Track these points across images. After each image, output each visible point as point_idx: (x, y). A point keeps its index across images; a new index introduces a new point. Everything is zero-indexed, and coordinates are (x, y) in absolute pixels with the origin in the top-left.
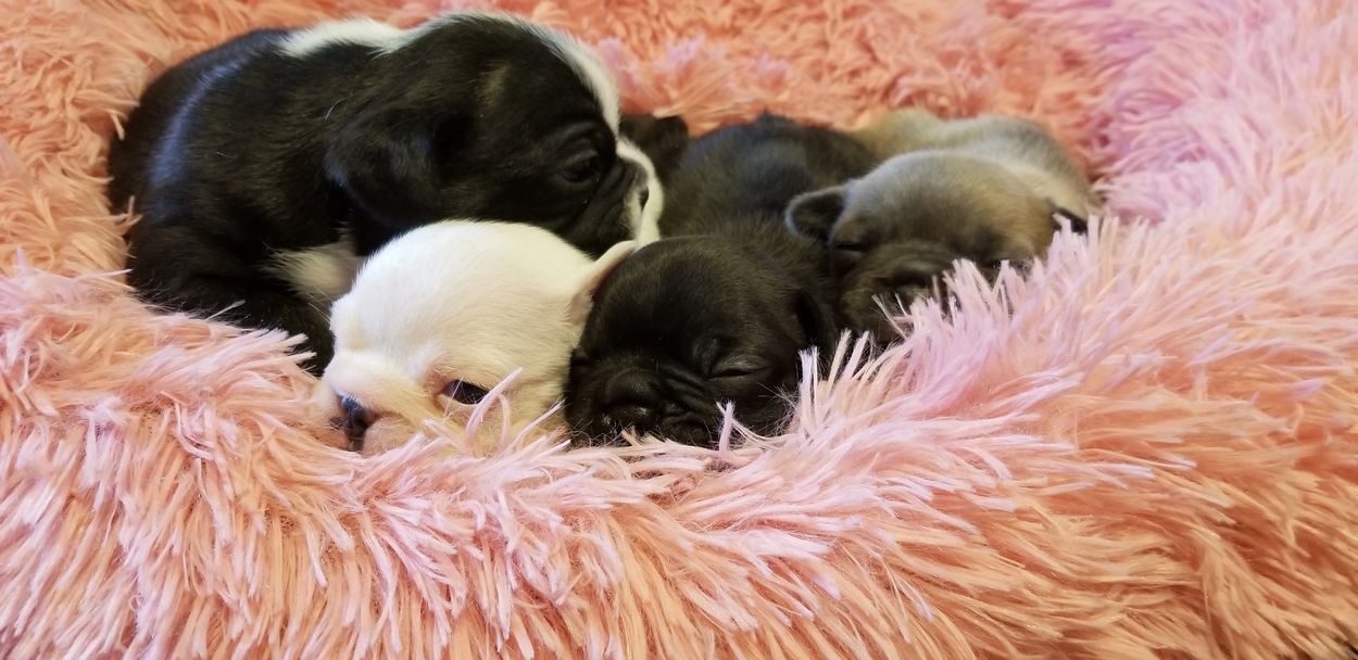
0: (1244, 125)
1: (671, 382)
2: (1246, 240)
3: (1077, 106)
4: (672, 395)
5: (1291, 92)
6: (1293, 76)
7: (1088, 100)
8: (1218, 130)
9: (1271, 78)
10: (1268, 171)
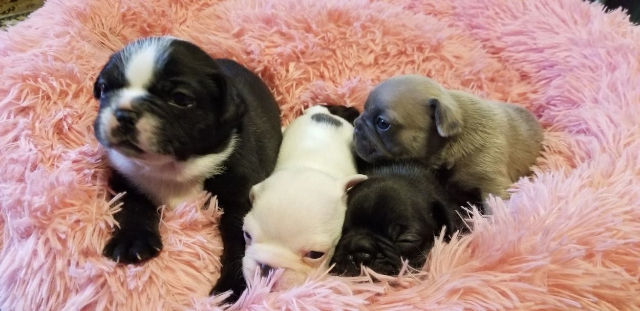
0: (608, 120)
1: (380, 244)
2: (612, 179)
3: (527, 99)
4: (381, 250)
5: (628, 104)
6: (628, 97)
7: (533, 96)
8: (596, 121)
9: (618, 96)
10: (619, 143)
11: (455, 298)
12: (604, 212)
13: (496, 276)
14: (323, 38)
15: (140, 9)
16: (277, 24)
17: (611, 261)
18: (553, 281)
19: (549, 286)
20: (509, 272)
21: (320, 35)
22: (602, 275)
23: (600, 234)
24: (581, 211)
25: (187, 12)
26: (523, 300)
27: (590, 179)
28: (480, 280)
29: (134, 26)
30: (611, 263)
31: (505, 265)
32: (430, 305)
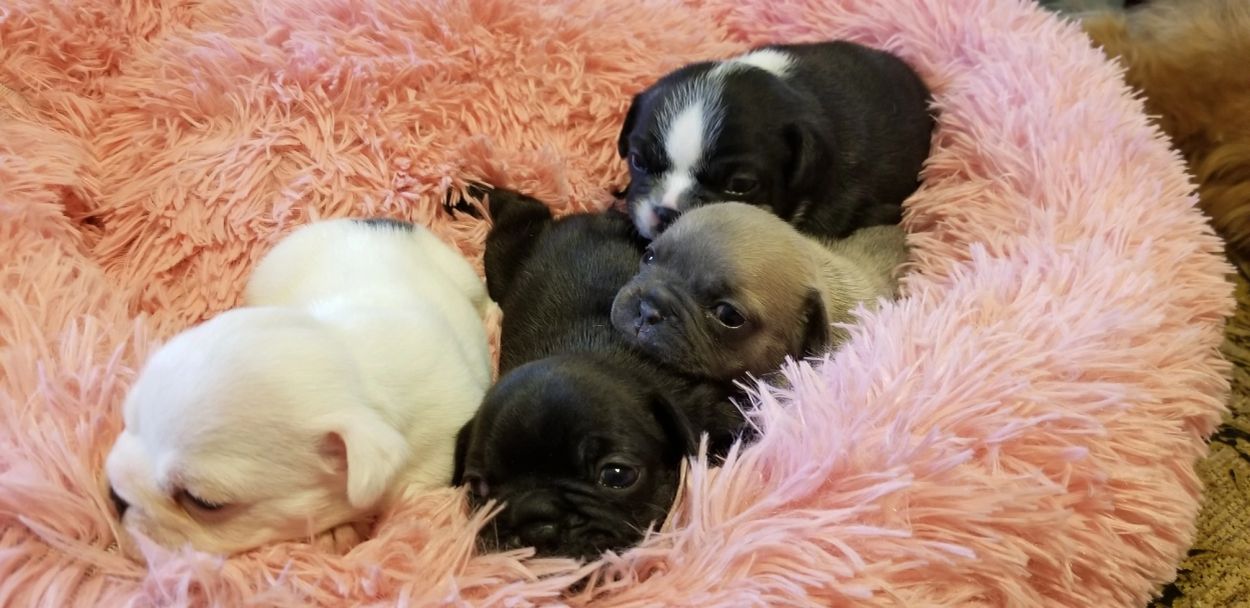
1: (570, 496)
2: (1015, 305)
4: (573, 509)
6: (1045, 153)
11: (743, 575)
12: (999, 369)
13: (815, 518)
14: (466, 55)
15: (41, 13)
16: (364, 20)
17: (1015, 456)
18: (922, 512)
19: (913, 521)
20: (839, 506)
21: (458, 48)
22: (1005, 488)
23: (994, 410)
24: (957, 371)
25: (159, 10)
26: (869, 557)
27: (975, 309)
28: (784, 530)
29: (32, 49)
30: (1016, 460)
31: (831, 492)
32: (696, 596)
